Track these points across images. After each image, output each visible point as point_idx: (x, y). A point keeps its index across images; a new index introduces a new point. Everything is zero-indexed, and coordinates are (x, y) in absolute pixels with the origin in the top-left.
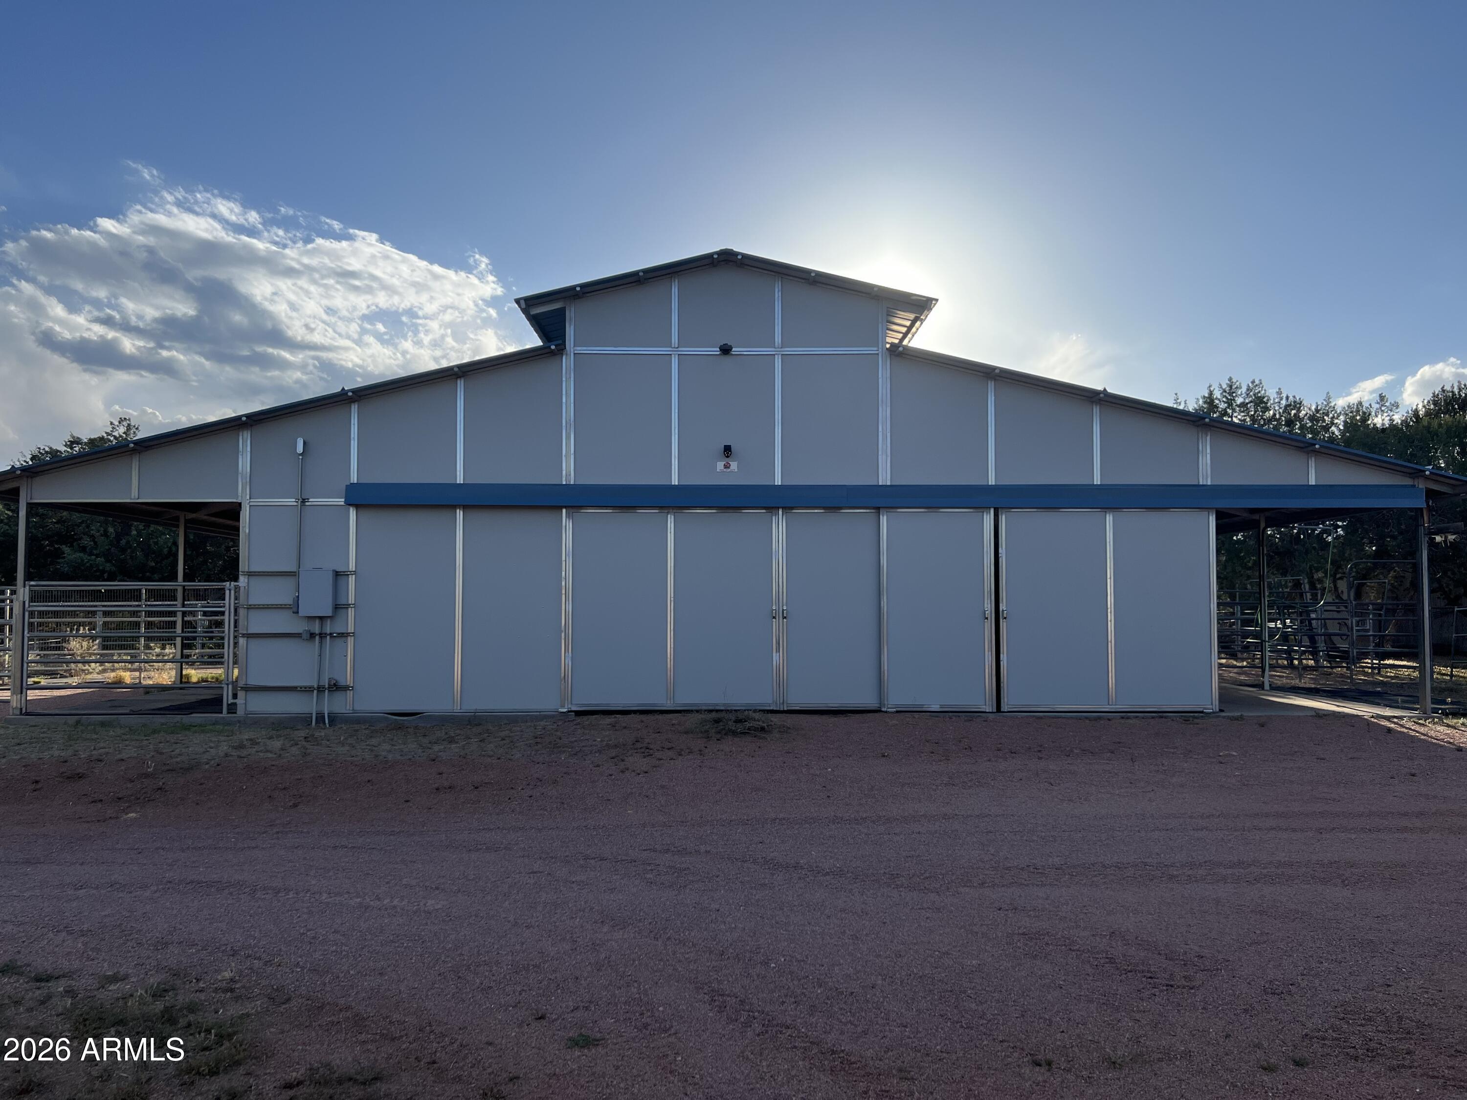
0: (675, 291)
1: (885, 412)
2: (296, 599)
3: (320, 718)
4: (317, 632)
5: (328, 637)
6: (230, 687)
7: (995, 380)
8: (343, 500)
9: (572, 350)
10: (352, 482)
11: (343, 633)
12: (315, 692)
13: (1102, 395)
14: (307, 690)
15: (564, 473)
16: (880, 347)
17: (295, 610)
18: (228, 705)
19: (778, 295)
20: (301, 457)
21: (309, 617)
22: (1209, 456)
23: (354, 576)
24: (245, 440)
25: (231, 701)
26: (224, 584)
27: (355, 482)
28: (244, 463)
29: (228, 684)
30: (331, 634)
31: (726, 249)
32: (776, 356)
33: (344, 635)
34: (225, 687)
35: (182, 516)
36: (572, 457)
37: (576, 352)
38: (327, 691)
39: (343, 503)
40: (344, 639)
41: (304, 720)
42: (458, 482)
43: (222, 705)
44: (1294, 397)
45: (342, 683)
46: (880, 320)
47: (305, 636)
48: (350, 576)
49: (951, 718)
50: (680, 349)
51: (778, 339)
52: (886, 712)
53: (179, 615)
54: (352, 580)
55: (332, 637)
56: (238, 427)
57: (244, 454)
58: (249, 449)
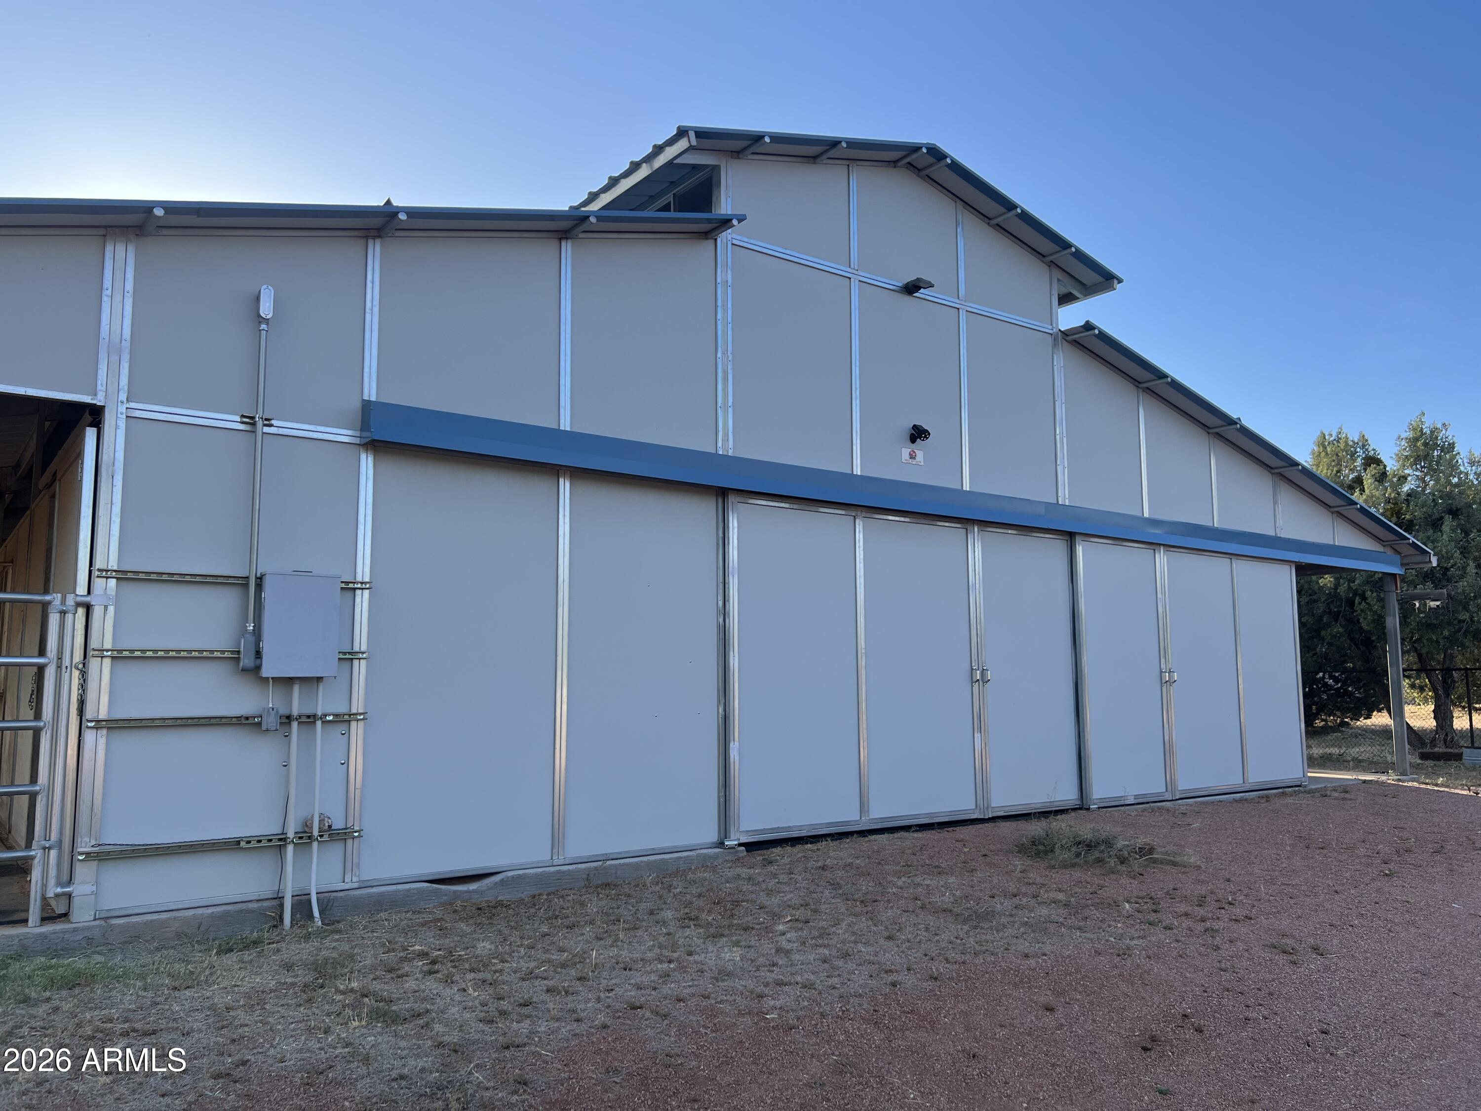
0: (853, 188)
2: (254, 639)
3: (302, 905)
4: (295, 712)
5: (319, 723)
6: (53, 855)
7: (1143, 390)
8: (351, 433)
9: (730, 237)
10: (366, 398)
11: (344, 715)
12: (289, 848)
15: (721, 435)
16: (1054, 325)
17: (250, 664)
18: (45, 901)
19: (959, 228)
20: (266, 328)
21: (280, 680)
22: (1281, 506)
23: (366, 592)
24: (120, 264)
25: (53, 890)
26: (48, 597)
27: (375, 399)
28: (116, 317)
29: (46, 851)
30: (322, 716)
31: (934, 145)
32: (961, 311)
33: (344, 719)
37: (735, 242)
38: (314, 844)
39: (346, 440)
40: (342, 728)
41: (260, 916)
42: (566, 429)
45: (341, 823)
46: (1053, 293)
47: (271, 721)
48: (358, 592)
50: (859, 274)
51: (962, 288)
54: (363, 599)
55: (325, 722)
56: (102, 232)
57: (118, 297)
58: (129, 286)
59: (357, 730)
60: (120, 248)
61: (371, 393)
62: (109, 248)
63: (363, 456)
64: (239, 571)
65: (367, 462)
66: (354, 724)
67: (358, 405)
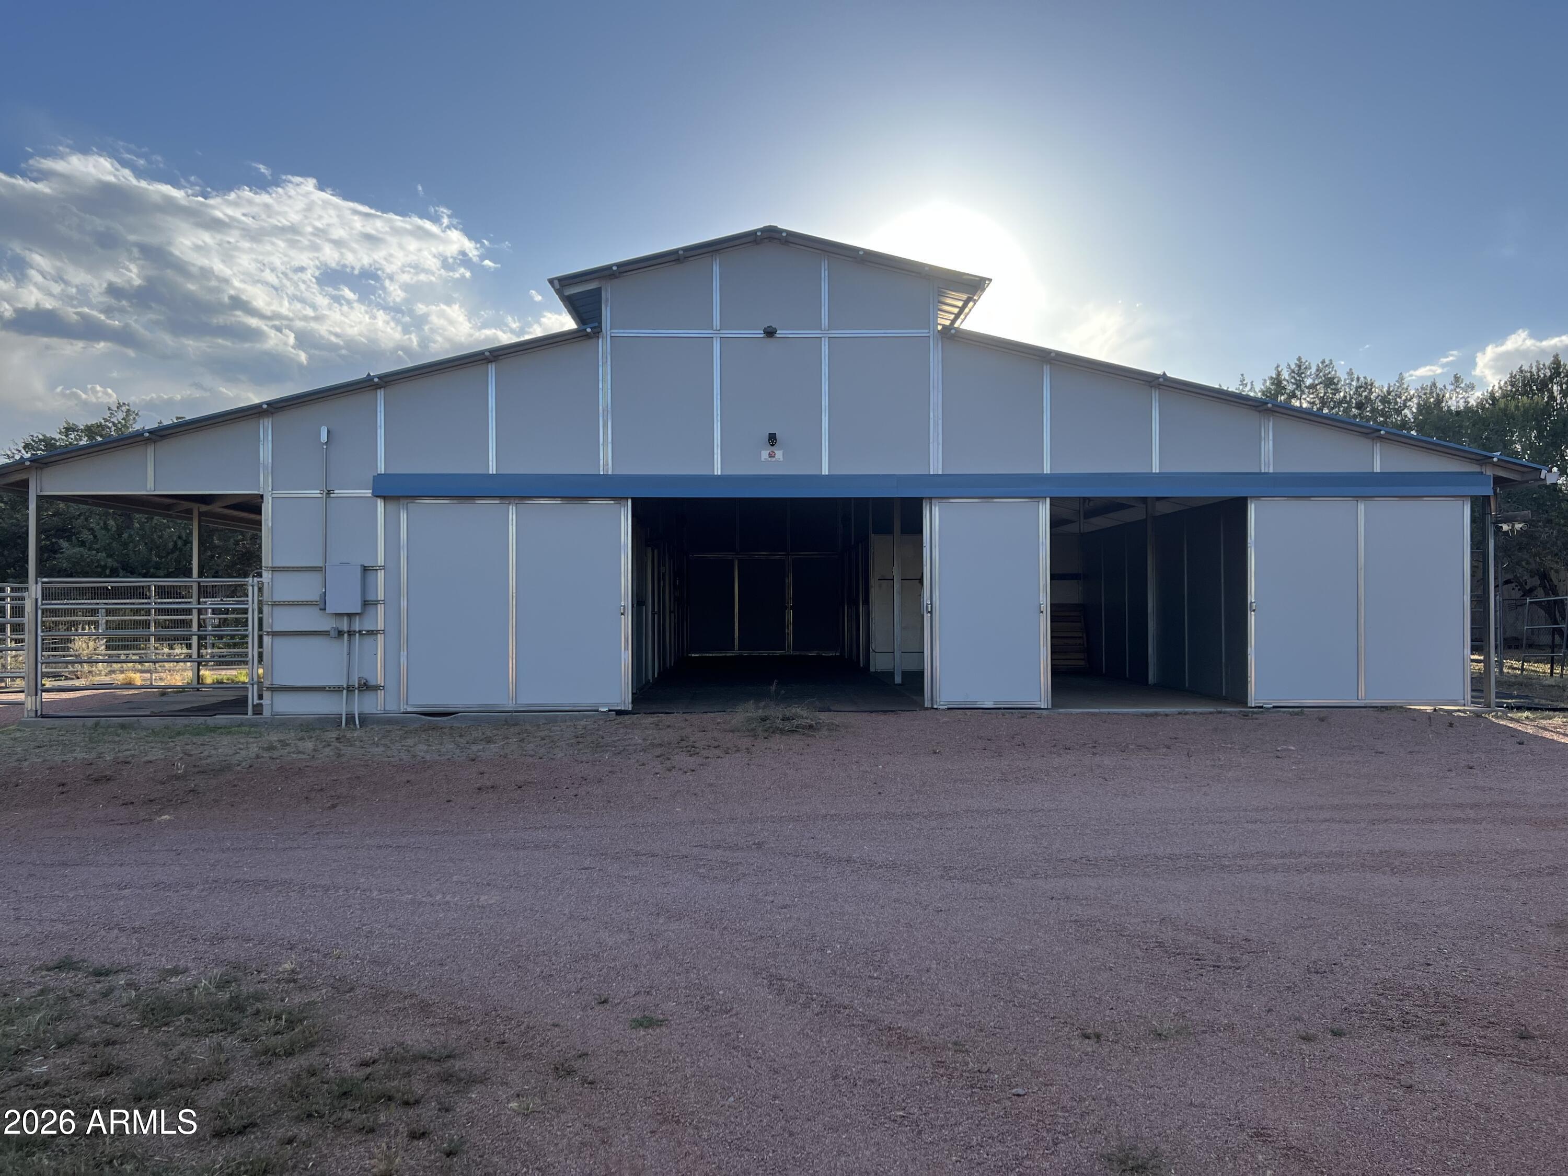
0: (716, 269)
1: (936, 398)
2: (323, 595)
3: (350, 718)
4: (346, 629)
5: (357, 635)
6: (255, 687)
7: (1050, 363)
8: (371, 491)
9: (609, 333)
11: (373, 631)
12: (345, 692)
13: (1161, 380)
14: (337, 690)
15: (601, 462)
16: (931, 329)
17: (322, 607)
18: (254, 706)
19: (824, 274)
20: (325, 447)
21: (337, 614)
22: (1271, 443)
23: (383, 571)
24: (266, 428)
25: (256, 701)
26: (247, 580)
27: (383, 472)
28: (266, 453)
29: (253, 685)
30: (360, 631)
31: (770, 226)
32: (823, 339)
33: (372, 633)
34: (250, 687)
35: (196, 507)
36: (610, 446)
37: (613, 335)
38: (356, 691)
39: (370, 495)
40: (373, 637)
41: (333, 722)
42: (491, 473)
43: (247, 706)
44: (1365, 378)
45: (372, 682)
46: (931, 301)
47: (333, 634)
48: (379, 571)
49: (1003, 715)
50: (721, 332)
51: (825, 321)
52: (936, 709)
53: (195, 612)
54: (381, 575)
55: (361, 634)
56: (258, 415)
57: (266, 444)
58: (270, 438)
59: (380, 638)
60: (266, 420)
61: (381, 469)
62: (261, 422)
63: (378, 502)
64: (319, 564)
65: (380, 504)
66: (379, 635)
67: (374, 476)
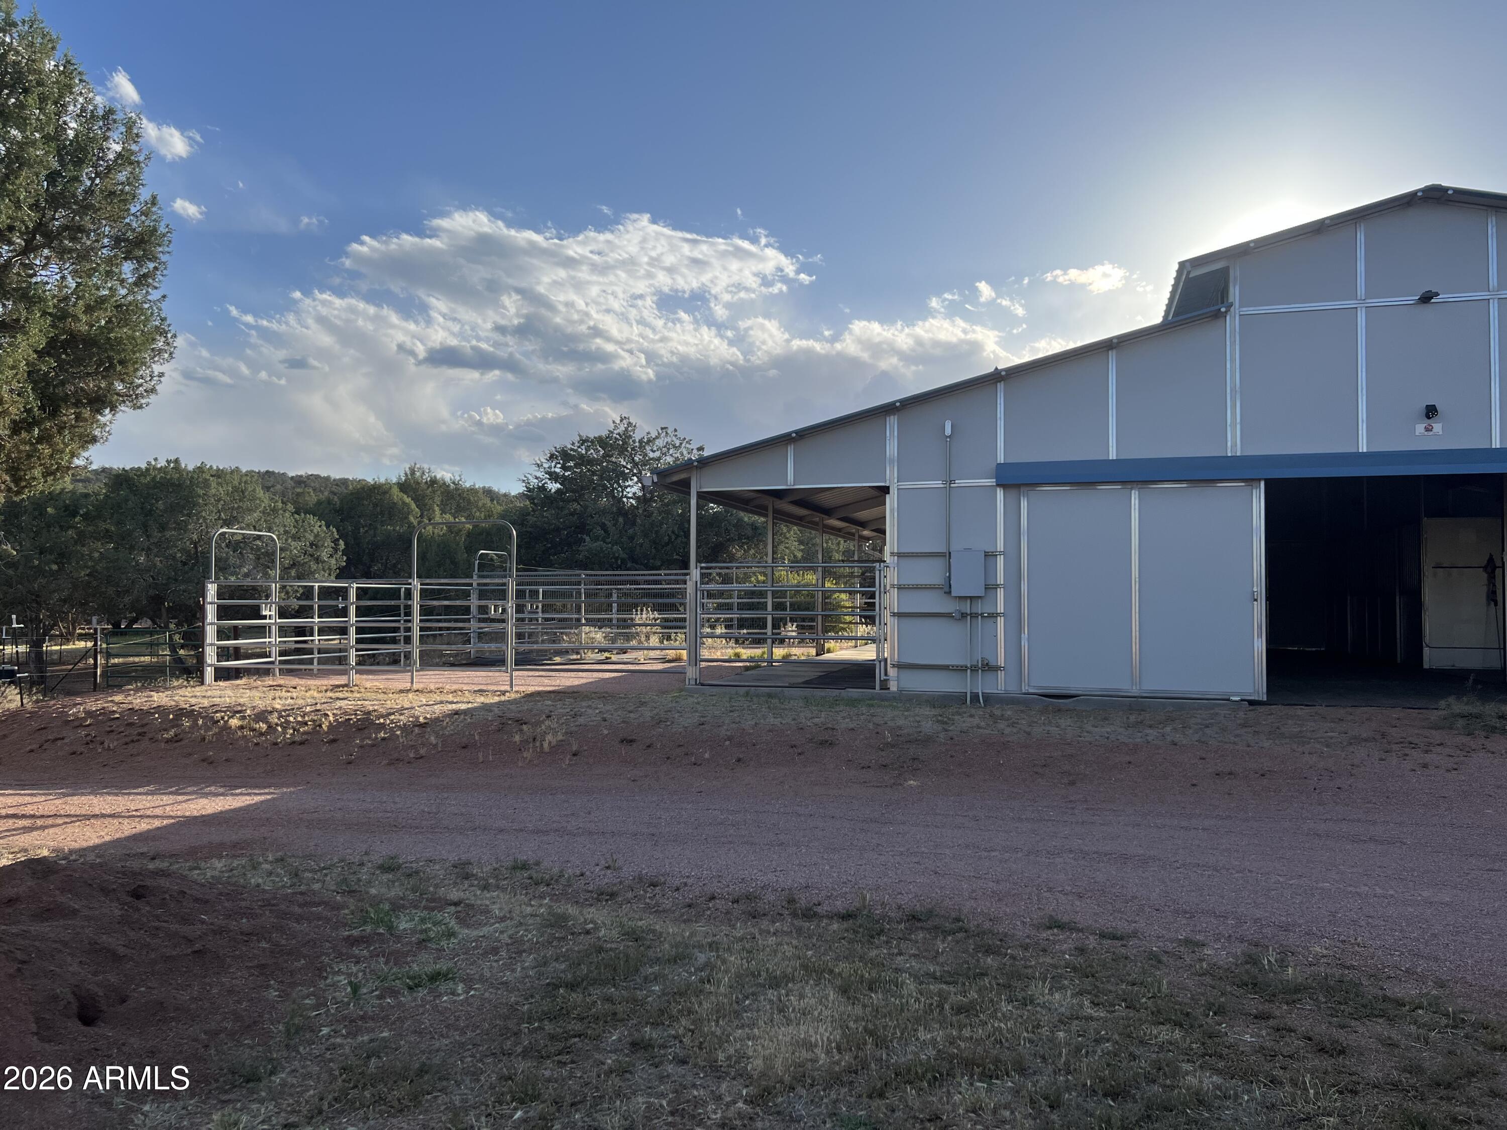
0: (1361, 237)
2: (948, 579)
3: (975, 697)
4: (968, 612)
5: (979, 617)
6: (882, 663)
8: (991, 481)
10: (999, 462)
11: (993, 614)
12: (969, 671)
14: (961, 669)
15: (1229, 444)
17: (947, 590)
18: (881, 681)
19: (1492, 231)
20: (949, 440)
21: (960, 598)
23: (1002, 556)
24: (892, 425)
25: (883, 677)
27: (1003, 462)
28: (892, 448)
29: (879, 662)
30: (982, 614)
31: (1433, 185)
32: (1491, 301)
36: (1238, 427)
37: (1242, 313)
38: (980, 671)
39: (992, 484)
40: (993, 620)
41: (960, 699)
42: (1111, 458)
45: (994, 663)
47: (958, 616)
48: (999, 556)
50: (1367, 301)
51: (1494, 281)
54: (1000, 560)
55: (983, 617)
56: (884, 414)
57: (892, 439)
58: (896, 434)
59: (1000, 621)
60: (892, 417)
61: (1001, 459)
62: (888, 419)
63: (998, 490)
64: (943, 549)
65: (1000, 493)
66: (998, 618)
67: (994, 466)
